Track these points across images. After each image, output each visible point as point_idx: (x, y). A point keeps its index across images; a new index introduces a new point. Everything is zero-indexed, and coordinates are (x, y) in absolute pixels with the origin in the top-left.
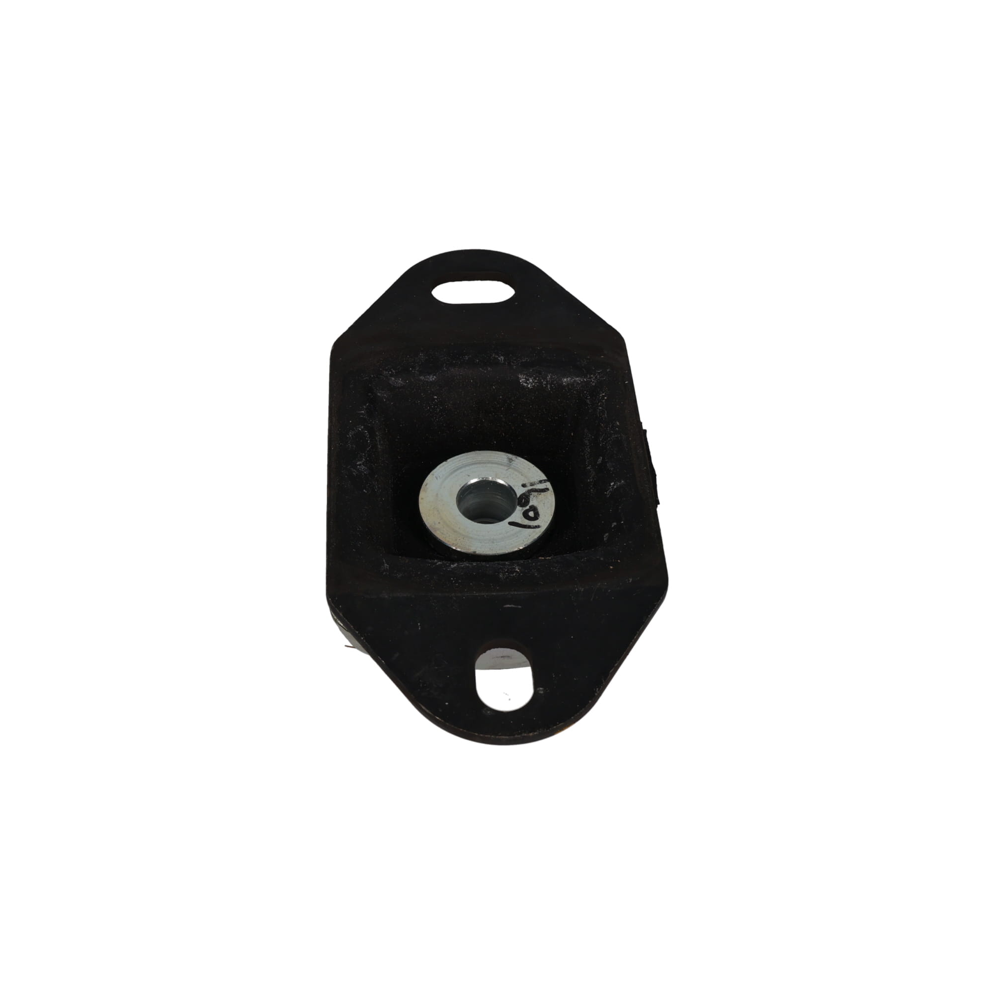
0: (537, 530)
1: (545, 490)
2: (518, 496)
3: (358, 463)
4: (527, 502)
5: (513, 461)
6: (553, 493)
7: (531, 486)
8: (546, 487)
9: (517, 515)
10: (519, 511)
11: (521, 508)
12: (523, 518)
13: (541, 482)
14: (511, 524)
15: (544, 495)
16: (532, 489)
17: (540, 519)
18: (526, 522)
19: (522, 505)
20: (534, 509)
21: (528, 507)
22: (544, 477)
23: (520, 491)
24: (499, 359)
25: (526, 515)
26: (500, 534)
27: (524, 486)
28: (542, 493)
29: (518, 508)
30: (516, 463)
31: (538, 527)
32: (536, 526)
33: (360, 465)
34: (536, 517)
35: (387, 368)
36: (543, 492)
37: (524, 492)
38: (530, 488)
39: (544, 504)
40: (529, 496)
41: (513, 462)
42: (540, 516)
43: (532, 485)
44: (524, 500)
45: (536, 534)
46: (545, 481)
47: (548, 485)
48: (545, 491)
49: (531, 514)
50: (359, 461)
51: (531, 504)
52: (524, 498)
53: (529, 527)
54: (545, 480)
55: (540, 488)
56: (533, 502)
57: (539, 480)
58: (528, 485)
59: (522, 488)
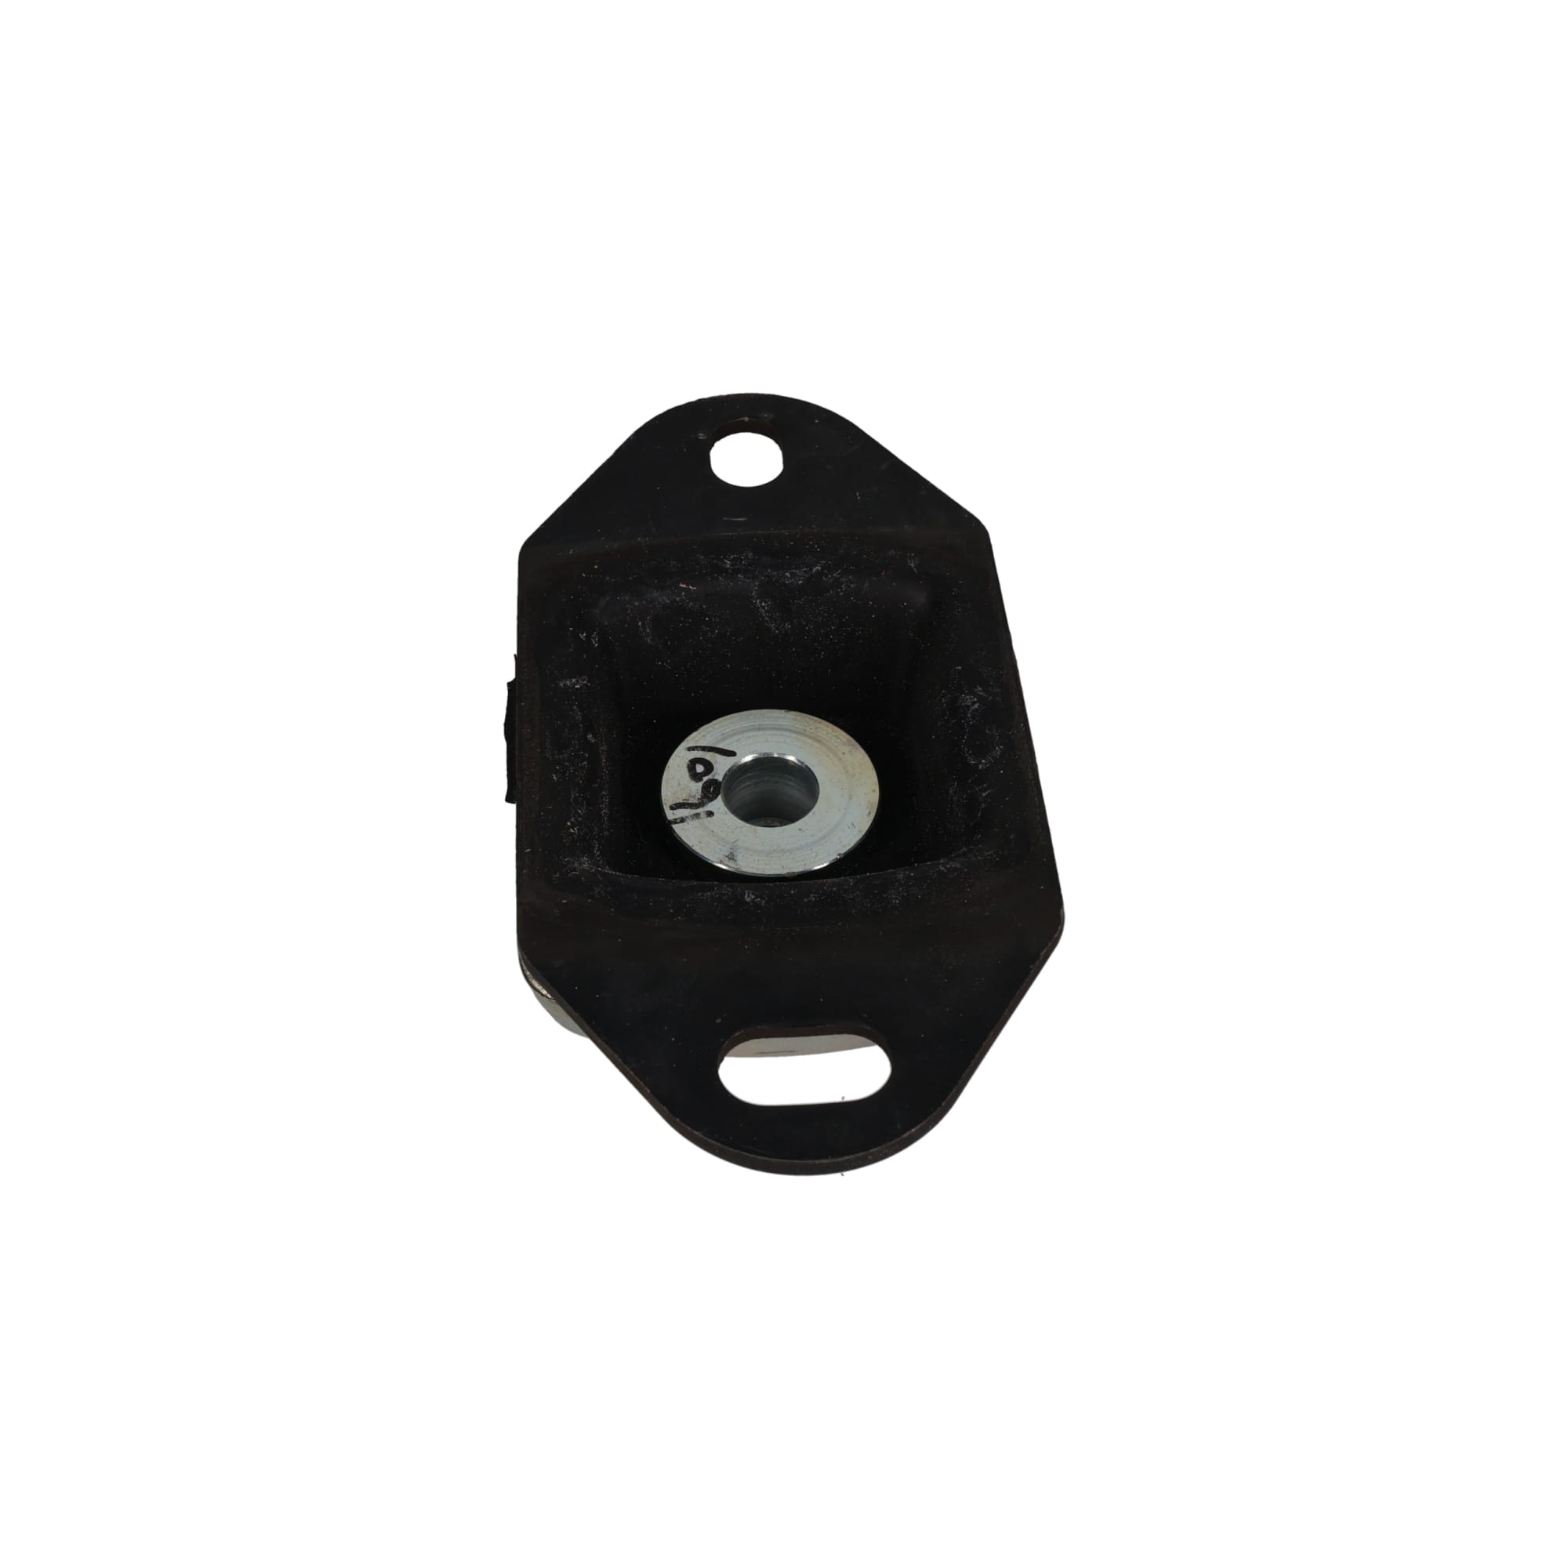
0: (692, 744)
1: (676, 806)
2: (720, 797)
3: (976, 706)
4: (705, 788)
5: (728, 856)
6: (663, 801)
7: (699, 814)
8: (675, 811)
9: (722, 767)
10: (719, 774)
11: (715, 778)
12: (713, 763)
13: (682, 820)
14: (733, 755)
15: (678, 798)
16: (697, 808)
17: (687, 761)
18: (708, 756)
19: (713, 782)
20: (696, 777)
21: (705, 779)
22: (678, 828)
23: (718, 805)
25: (709, 767)
26: (749, 737)
27: (710, 814)
28: (681, 801)
29: (720, 778)
30: (723, 853)
31: (690, 749)
32: (693, 750)
33: (974, 703)
34: (693, 763)
35: (955, 874)
36: (680, 803)
37: (710, 804)
38: (700, 810)
39: (679, 784)
40: (702, 797)
41: (727, 854)
42: (686, 766)
43: (697, 816)
44: (711, 791)
45: (694, 738)
46: (675, 821)
47: (670, 815)
48: (676, 804)
49: (700, 768)
50: (976, 710)
51: (700, 784)
52: (710, 793)
53: (704, 749)
54: (676, 823)
55: (684, 810)
56: (696, 788)
57: (685, 824)
58: (703, 815)
59: (713, 810)
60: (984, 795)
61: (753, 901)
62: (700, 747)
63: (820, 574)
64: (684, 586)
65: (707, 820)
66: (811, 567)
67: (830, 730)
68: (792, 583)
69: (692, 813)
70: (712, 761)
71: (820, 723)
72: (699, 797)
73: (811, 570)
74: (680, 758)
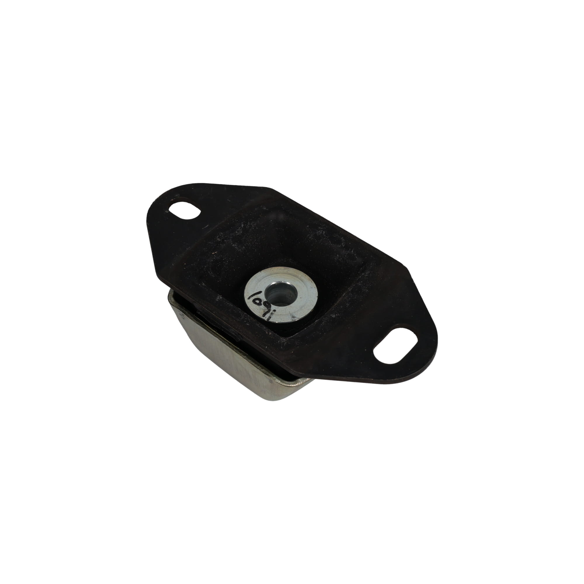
0: (248, 297)
1: (264, 315)
2: (271, 305)
3: (324, 232)
4: (265, 305)
6: (259, 316)
8: (265, 316)
9: (262, 296)
11: (264, 301)
13: (270, 317)
14: (260, 292)
15: (262, 313)
17: (252, 302)
18: (255, 297)
20: (259, 304)
21: (262, 303)
22: (271, 320)
23: (273, 307)
24: (334, 315)
25: (260, 300)
26: (259, 285)
27: (275, 311)
28: (264, 313)
29: (265, 300)
30: (290, 318)
31: (249, 298)
32: (250, 298)
33: (323, 232)
34: (254, 301)
35: (371, 274)
37: (271, 308)
38: (271, 312)
39: (258, 309)
41: (291, 317)
42: (253, 304)
43: (272, 314)
44: (267, 304)
45: (246, 295)
46: (268, 319)
47: (266, 318)
48: (263, 315)
49: (258, 302)
50: (325, 233)
51: (263, 305)
52: (268, 306)
53: (252, 296)
54: (269, 319)
55: (267, 315)
56: (263, 306)
58: (273, 312)
59: (274, 309)
60: (352, 252)
61: (335, 316)
62: (251, 296)
63: (244, 227)
64: (214, 253)
65: (276, 313)
66: (240, 226)
67: (276, 269)
68: (239, 234)
69: (270, 314)
70: (258, 297)
71: (272, 269)
72: (266, 308)
73: (241, 227)
74: (249, 303)
